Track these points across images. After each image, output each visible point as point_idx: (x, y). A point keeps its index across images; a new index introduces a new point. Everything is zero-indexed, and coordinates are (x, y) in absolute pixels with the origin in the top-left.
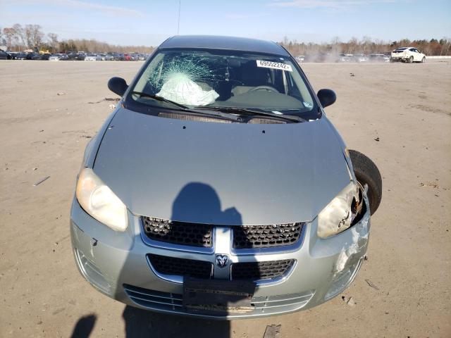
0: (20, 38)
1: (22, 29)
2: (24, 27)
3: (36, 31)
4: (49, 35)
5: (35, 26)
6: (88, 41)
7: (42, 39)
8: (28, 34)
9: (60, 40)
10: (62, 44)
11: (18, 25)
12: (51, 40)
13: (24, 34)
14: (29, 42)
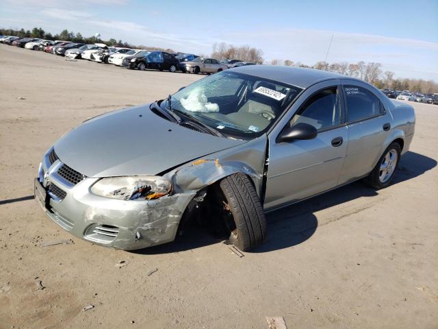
0: (360, 74)
1: (365, 66)
2: (366, 65)
3: (376, 68)
4: (386, 73)
5: (377, 64)
6: (425, 82)
7: (379, 76)
8: (368, 71)
9: (395, 78)
10: (396, 82)
11: (363, 62)
12: (386, 78)
13: (364, 70)
14: (366, 77)
